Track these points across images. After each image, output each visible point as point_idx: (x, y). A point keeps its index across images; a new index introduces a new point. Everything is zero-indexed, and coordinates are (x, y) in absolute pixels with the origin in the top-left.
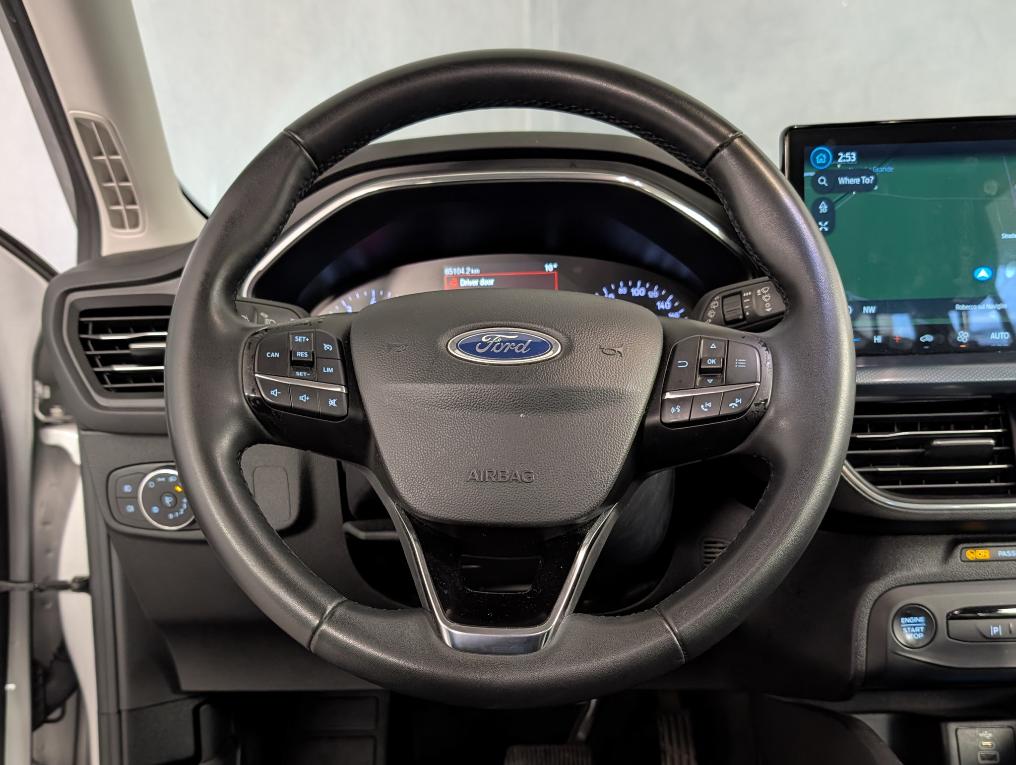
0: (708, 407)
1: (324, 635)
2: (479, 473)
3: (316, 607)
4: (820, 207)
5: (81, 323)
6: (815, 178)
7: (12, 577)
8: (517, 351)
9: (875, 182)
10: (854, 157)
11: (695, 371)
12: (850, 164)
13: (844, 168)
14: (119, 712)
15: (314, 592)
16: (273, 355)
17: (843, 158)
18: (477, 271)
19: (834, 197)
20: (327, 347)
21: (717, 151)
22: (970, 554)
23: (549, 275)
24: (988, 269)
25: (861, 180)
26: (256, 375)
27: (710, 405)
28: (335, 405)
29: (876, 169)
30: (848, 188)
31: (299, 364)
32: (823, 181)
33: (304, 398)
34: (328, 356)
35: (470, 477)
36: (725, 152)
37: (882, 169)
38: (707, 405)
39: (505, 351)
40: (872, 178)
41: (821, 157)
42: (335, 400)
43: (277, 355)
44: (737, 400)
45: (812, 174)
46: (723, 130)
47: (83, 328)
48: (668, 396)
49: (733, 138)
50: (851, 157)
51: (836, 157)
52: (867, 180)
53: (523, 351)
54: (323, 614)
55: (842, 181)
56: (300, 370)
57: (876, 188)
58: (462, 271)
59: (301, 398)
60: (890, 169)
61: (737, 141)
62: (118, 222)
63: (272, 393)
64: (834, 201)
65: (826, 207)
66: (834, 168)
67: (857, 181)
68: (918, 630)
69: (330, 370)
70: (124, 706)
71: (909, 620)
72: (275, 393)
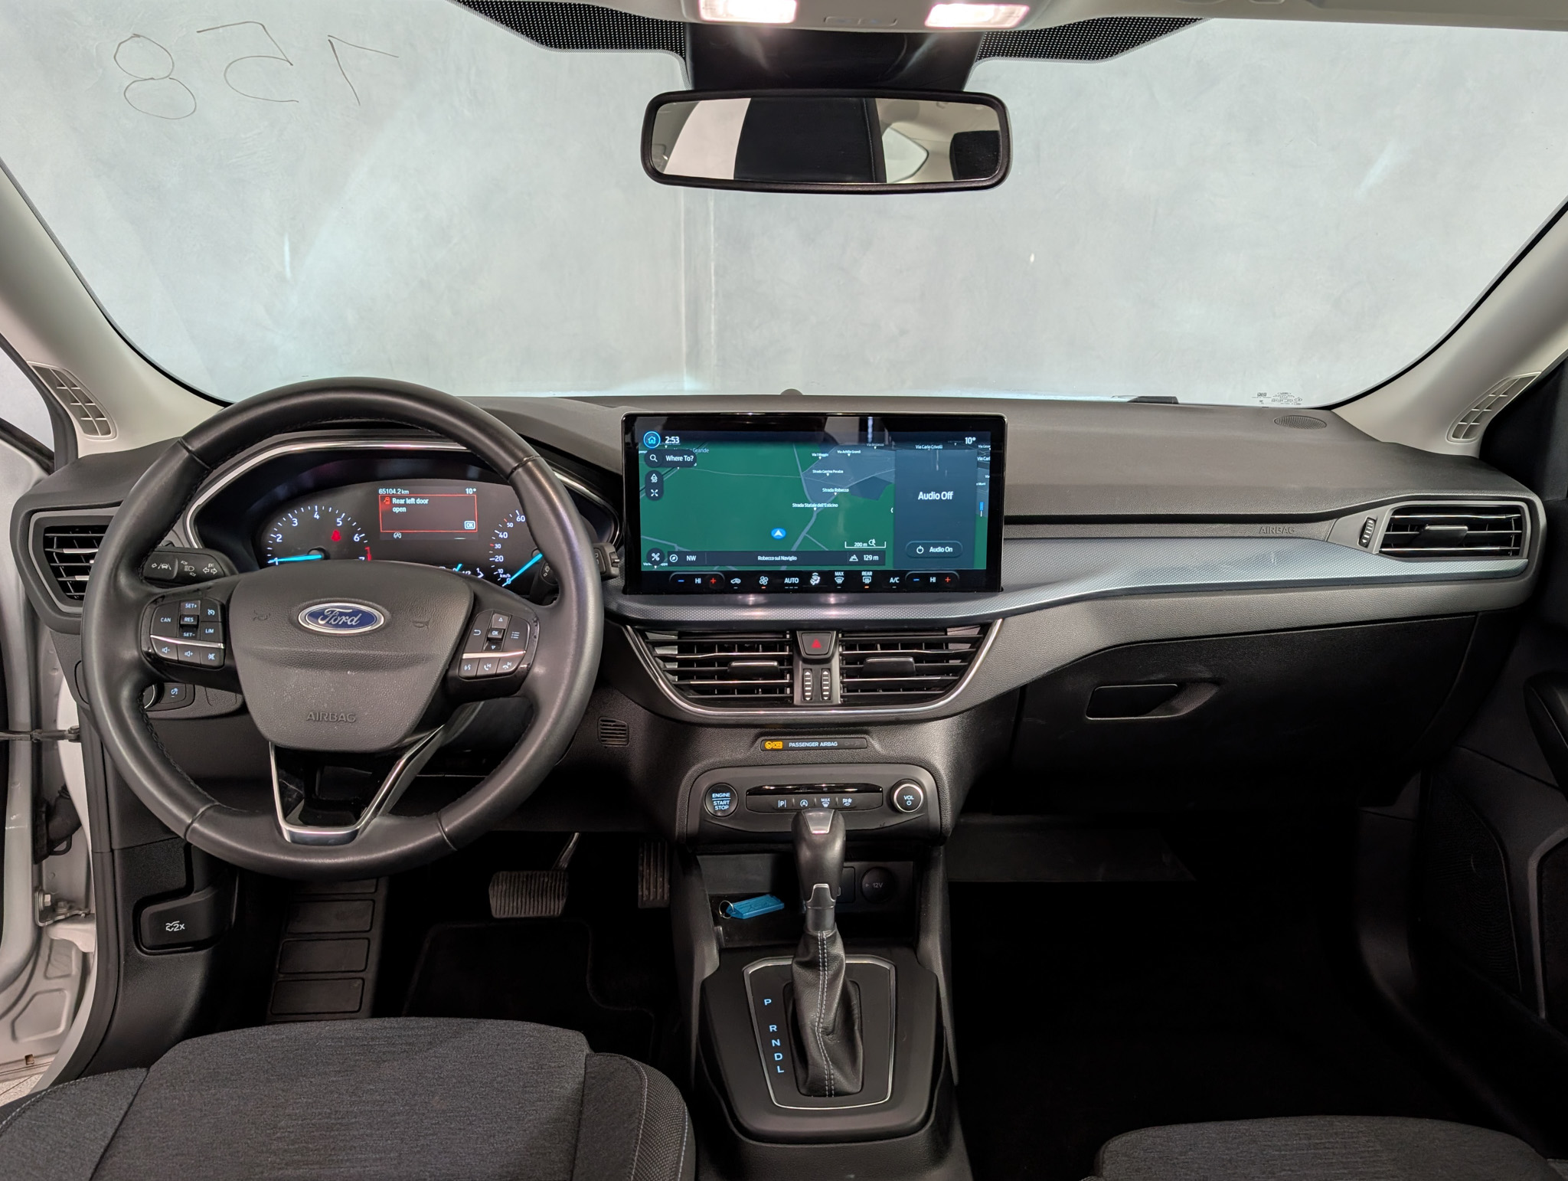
0: (488, 668)
1: (195, 830)
2: (315, 714)
3: (190, 810)
4: (652, 478)
5: (45, 537)
6: (647, 456)
7: (10, 729)
8: (349, 623)
9: (695, 460)
10: (678, 440)
11: (484, 638)
12: (675, 446)
13: (671, 448)
14: (112, 851)
15: (190, 799)
16: (165, 620)
17: (670, 441)
18: (407, 492)
19: (663, 471)
20: (211, 612)
21: (515, 468)
22: (769, 745)
23: (470, 497)
24: (782, 530)
25: (684, 458)
26: (152, 636)
27: (490, 666)
28: (213, 658)
29: (696, 451)
30: (674, 464)
31: (185, 628)
32: (654, 458)
33: (188, 654)
34: (211, 621)
35: (309, 718)
36: (520, 470)
37: (700, 451)
38: (488, 665)
39: (340, 623)
40: (693, 457)
41: (652, 439)
42: (213, 655)
43: (169, 620)
44: (509, 664)
45: (645, 452)
46: (520, 454)
47: (48, 542)
48: (465, 656)
49: (527, 461)
50: (675, 440)
51: (664, 440)
52: (689, 459)
53: (353, 623)
54: (196, 814)
55: (669, 458)
56: (187, 632)
57: (695, 465)
58: (394, 491)
59: (186, 654)
60: (707, 451)
61: (530, 463)
62: (90, 429)
63: (163, 650)
64: (663, 473)
65: (656, 478)
66: (661, 448)
67: (681, 459)
68: (725, 802)
69: (211, 631)
70: (116, 846)
71: (718, 795)
72: (165, 650)
